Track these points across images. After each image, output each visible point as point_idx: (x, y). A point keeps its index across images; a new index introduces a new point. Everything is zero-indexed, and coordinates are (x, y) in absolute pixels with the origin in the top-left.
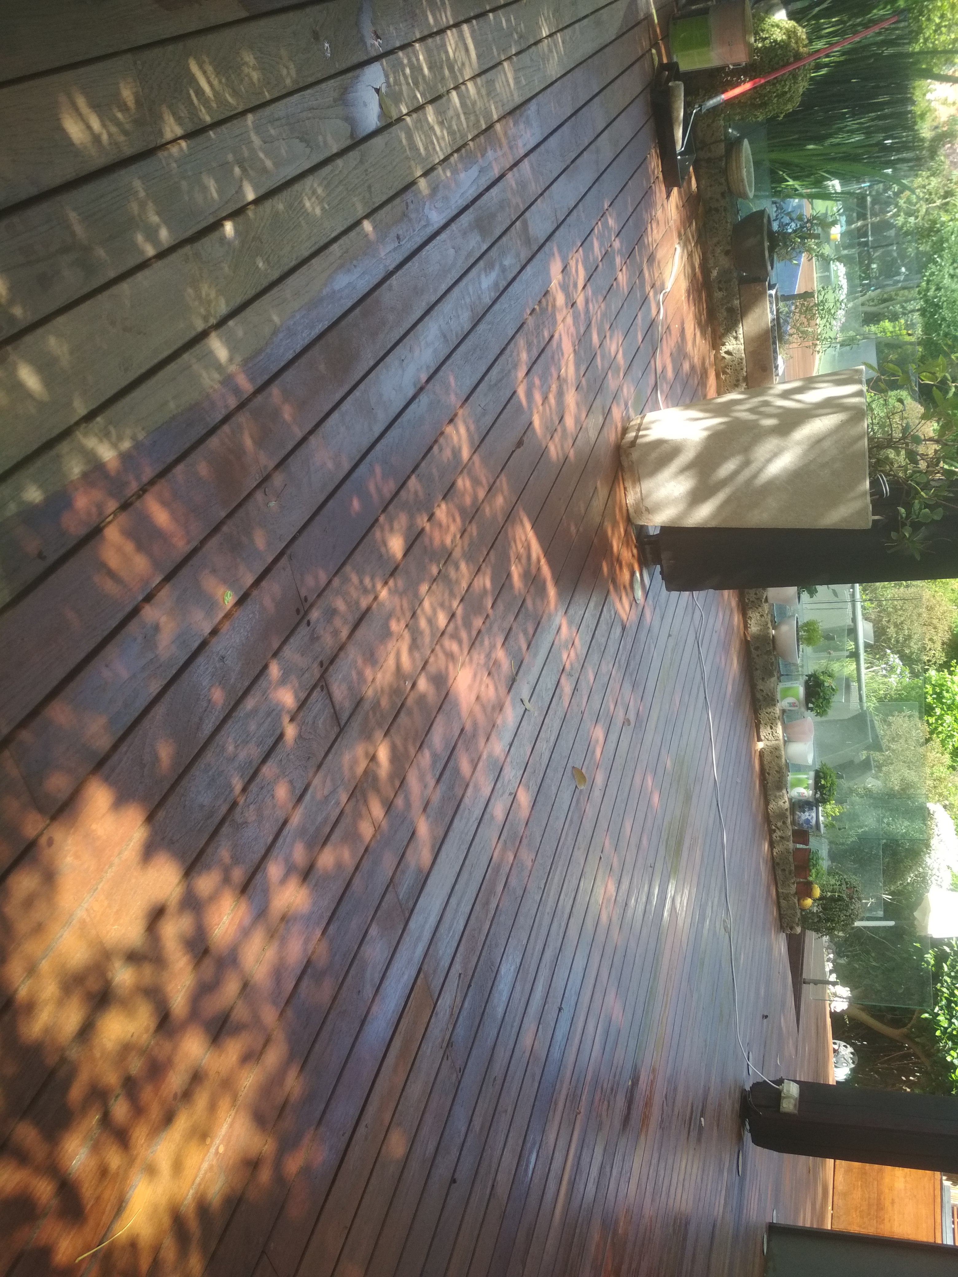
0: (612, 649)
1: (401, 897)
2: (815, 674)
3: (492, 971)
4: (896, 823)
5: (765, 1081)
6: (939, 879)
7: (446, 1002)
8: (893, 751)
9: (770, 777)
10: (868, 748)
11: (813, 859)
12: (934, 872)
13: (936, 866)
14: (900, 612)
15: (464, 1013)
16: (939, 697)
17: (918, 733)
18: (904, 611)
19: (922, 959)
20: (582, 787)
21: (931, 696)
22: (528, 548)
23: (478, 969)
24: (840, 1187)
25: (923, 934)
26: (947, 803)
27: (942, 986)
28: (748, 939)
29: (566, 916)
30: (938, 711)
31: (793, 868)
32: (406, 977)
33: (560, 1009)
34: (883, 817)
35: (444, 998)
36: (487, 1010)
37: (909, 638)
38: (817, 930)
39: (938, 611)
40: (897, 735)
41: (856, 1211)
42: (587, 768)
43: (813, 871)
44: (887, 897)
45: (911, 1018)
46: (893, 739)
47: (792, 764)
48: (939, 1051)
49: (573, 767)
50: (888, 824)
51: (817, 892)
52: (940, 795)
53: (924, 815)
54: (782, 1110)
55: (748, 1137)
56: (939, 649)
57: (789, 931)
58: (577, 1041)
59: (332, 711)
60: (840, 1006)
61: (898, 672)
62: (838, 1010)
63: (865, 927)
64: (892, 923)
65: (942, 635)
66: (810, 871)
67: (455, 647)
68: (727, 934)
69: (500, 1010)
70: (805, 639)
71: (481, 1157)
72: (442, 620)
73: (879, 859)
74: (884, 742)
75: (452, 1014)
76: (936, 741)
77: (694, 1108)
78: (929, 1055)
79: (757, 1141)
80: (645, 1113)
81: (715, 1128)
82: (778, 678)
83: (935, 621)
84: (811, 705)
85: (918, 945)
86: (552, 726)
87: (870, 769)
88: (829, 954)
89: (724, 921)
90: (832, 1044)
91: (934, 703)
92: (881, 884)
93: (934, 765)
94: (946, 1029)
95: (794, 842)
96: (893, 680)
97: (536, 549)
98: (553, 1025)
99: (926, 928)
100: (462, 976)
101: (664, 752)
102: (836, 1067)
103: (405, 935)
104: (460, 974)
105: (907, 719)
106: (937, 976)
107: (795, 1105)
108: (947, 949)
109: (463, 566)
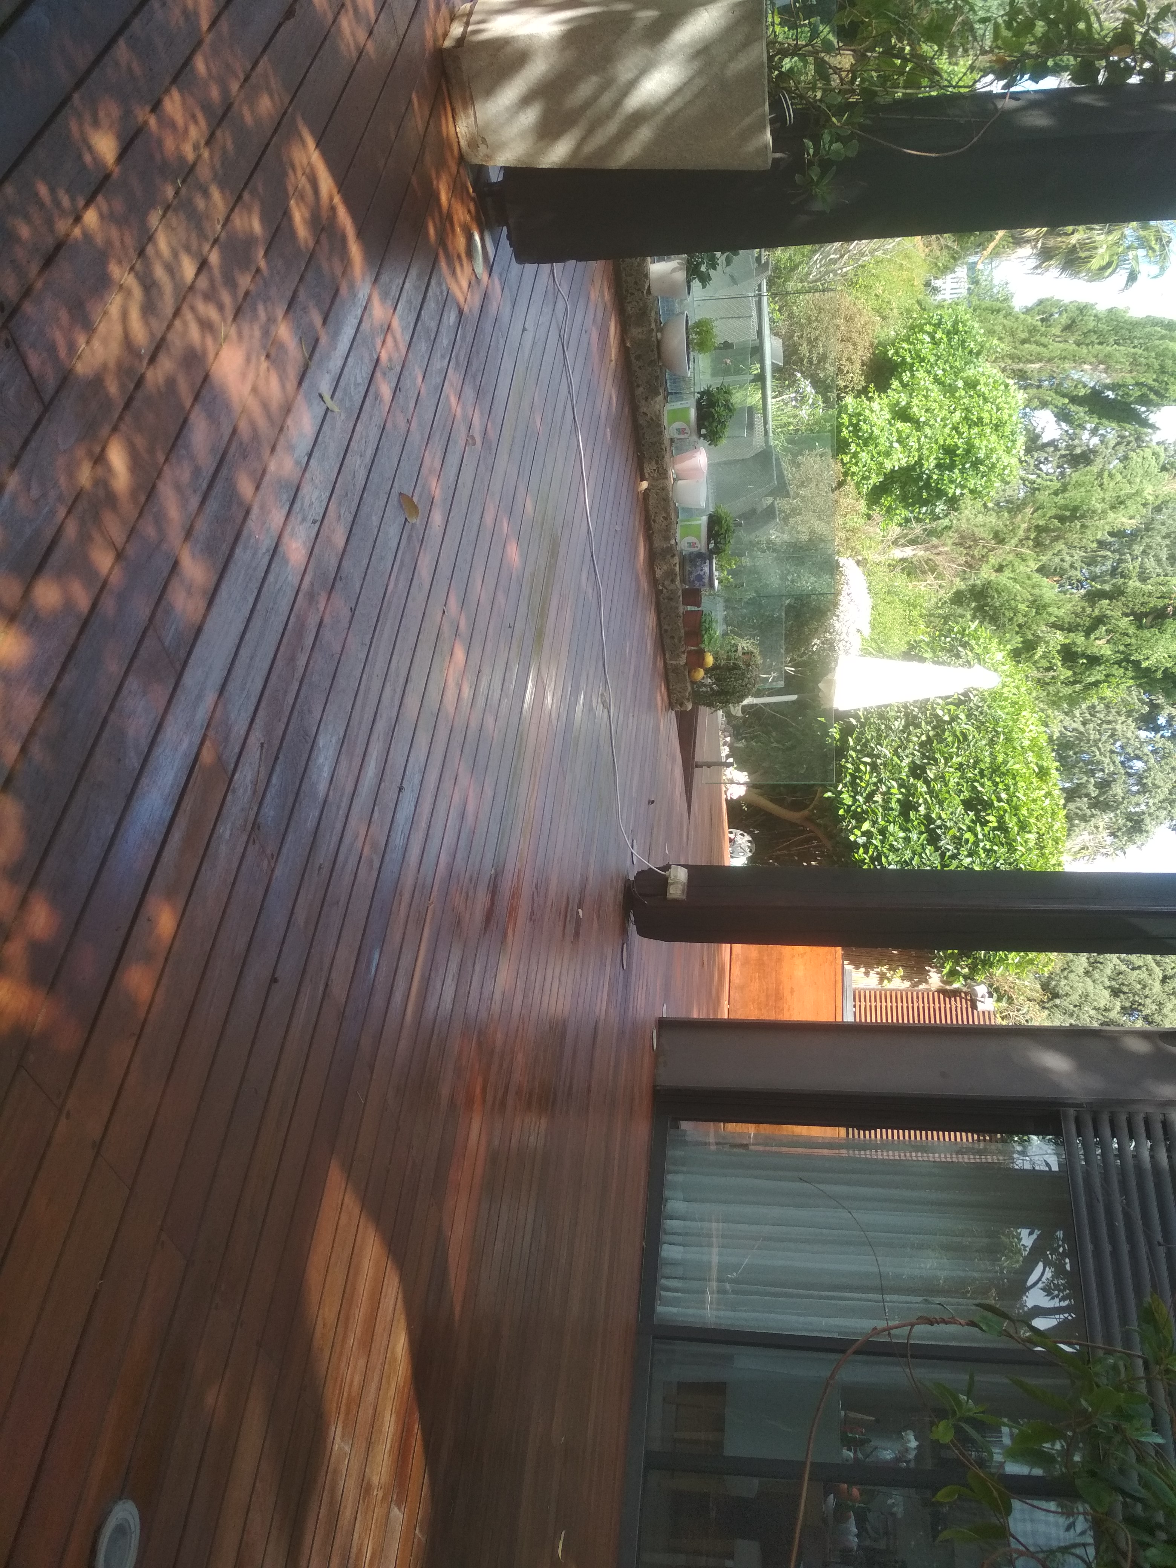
0: (445, 341)
1: (167, 644)
2: (708, 390)
3: (307, 742)
4: (801, 579)
5: (651, 868)
6: (848, 645)
7: (245, 776)
8: (803, 498)
9: (657, 525)
10: (773, 493)
11: (705, 622)
12: (842, 637)
13: (844, 630)
14: (815, 324)
15: (272, 791)
16: (856, 428)
17: (832, 476)
18: (819, 322)
19: (827, 734)
20: (412, 520)
21: (847, 428)
22: (314, 181)
23: (288, 737)
24: (736, 981)
25: (827, 707)
26: (860, 558)
27: (847, 762)
28: (631, 717)
29: (402, 680)
30: (853, 447)
31: (683, 635)
32: (185, 744)
33: (401, 789)
34: (787, 574)
35: (242, 771)
36: (303, 788)
37: (823, 358)
38: (710, 705)
39: (860, 322)
40: (807, 478)
41: (753, 1003)
42: (420, 497)
43: (706, 636)
44: (790, 669)
45: (813, 799)
46: (803, 482)
47: (683, 508)
48: (841, 830)
49: (400, 494)
50: (793, 581)
51: (710, 660)
52: (853, 549)
53: (832, 568)
54: (668, 896)
55: (633, 928)
56: (858, 371)
57: (678, 708)
58: (423, 824)
59: (27, 378)
60: (737, 792)
61: (810, 401)
62: (735, 797)
63: (765, 704)
64: (794, 697)
65: (862, 353)
66: (703, 636)
67: (213, 313)
68: (606, 710)
69: (322, 787)
70: (697, 344)
71: (309, 954)
72: (188, 269)
73: (781, 623)
74: (792, 489)
75: (255, 792)
76: (850, 487)
77: (571, 899)
78: (831, 836)
79: (642, 932)
80: (512, 904)
81: (595, 921)
82: (665, 398)
83: (855, 335)
84: (703, 431)
85: (822, 719)
86: (367, 436)
87: (774, 518)
88: (725, 737)
89: (602, 695)
90: (728, 834)
91: (850, 437)
92: (783, 651)
93: (847, 513)
94: (850, 806)
95: (683, 604)
96: (804, 412)
97: (326, 183)
98: (392, 806)
99: (831, 701)
100: (265, 746)
101: (521, 490)
102: (732, 857)
103: (178, 692)
104: (262, 744)
105: (818, 458)
106: (841, 751)
107: (683, 891)
108: (854, 722)
109: (216, 194)
